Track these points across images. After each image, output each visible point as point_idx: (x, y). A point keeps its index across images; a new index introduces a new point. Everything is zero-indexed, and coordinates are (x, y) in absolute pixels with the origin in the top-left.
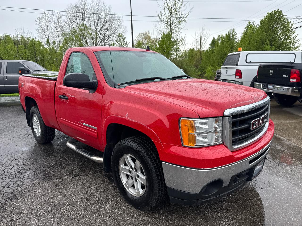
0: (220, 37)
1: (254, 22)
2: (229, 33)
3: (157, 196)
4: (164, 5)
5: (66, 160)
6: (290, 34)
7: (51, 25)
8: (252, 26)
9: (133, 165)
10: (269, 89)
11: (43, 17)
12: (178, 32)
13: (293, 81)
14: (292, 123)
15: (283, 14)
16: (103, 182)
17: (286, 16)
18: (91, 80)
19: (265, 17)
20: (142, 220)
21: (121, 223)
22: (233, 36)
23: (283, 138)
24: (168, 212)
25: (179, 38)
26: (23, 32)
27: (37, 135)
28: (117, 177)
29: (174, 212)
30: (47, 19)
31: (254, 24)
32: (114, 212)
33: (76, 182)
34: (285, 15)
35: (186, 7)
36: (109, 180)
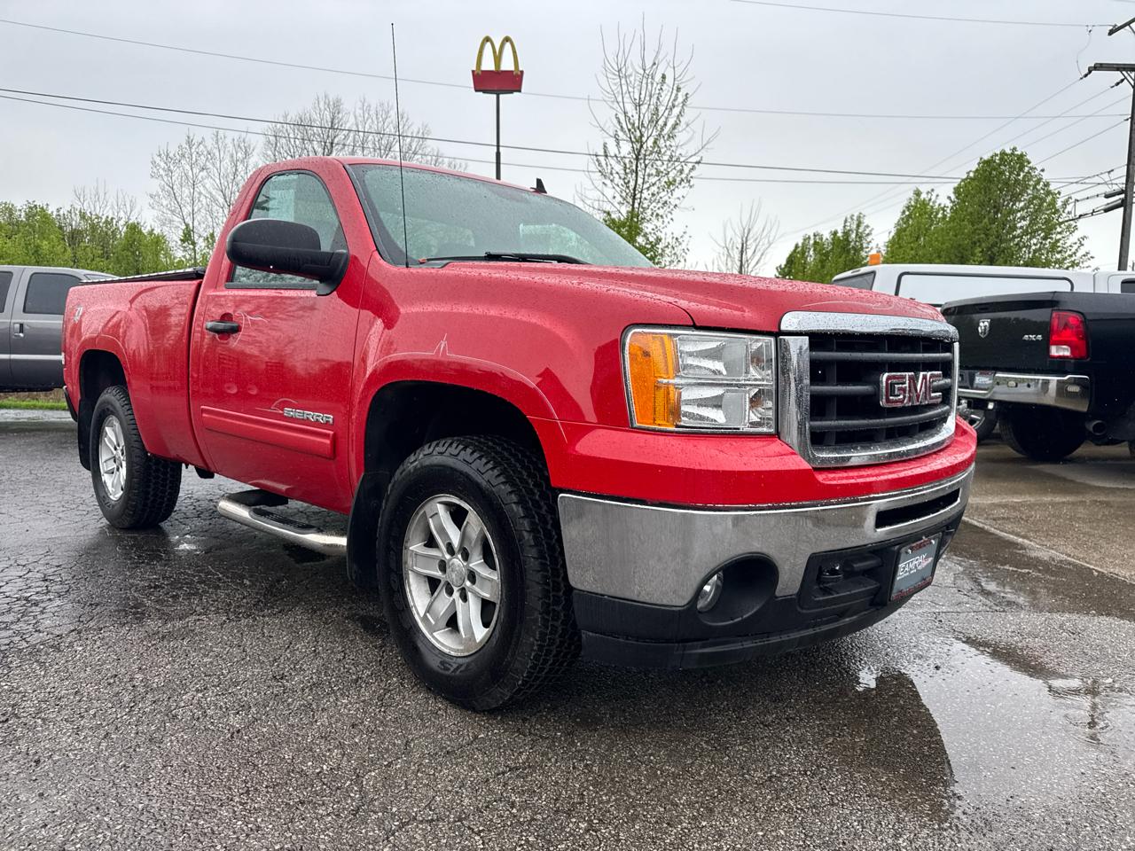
0: (812, 242)
1: (933, 190)
2: (844, 227)
3: (537, 636)
4: (615, 121)
5: (209, 573)
6: (1060, 233)
7: (206, 181)
8: (924, 204)
9: (455, 536)
10: (977, 389)
11: (180, 153)
12: (662, 216)
13: (1061, 354)
14: (1064, 503)
15: (1031, 165)
16: (344, 633)
17: (1043, 170)
18: (326, 246)
19: (972, 175)
20: (476, 737)
21: (395, 743)
22: (860, 237)
23: (1026, 541)
24: (578, 720)
25: (667, 239)
26: (101, 200)
27: (111, 497)
28: (394, 592)
29: (598, 721)
30: (194, 159)
31: (933, 198)
32: (371, 713)
33: (238, 632)
34: (1039, 170)
35: (692, 133)
36: (365, 628)
